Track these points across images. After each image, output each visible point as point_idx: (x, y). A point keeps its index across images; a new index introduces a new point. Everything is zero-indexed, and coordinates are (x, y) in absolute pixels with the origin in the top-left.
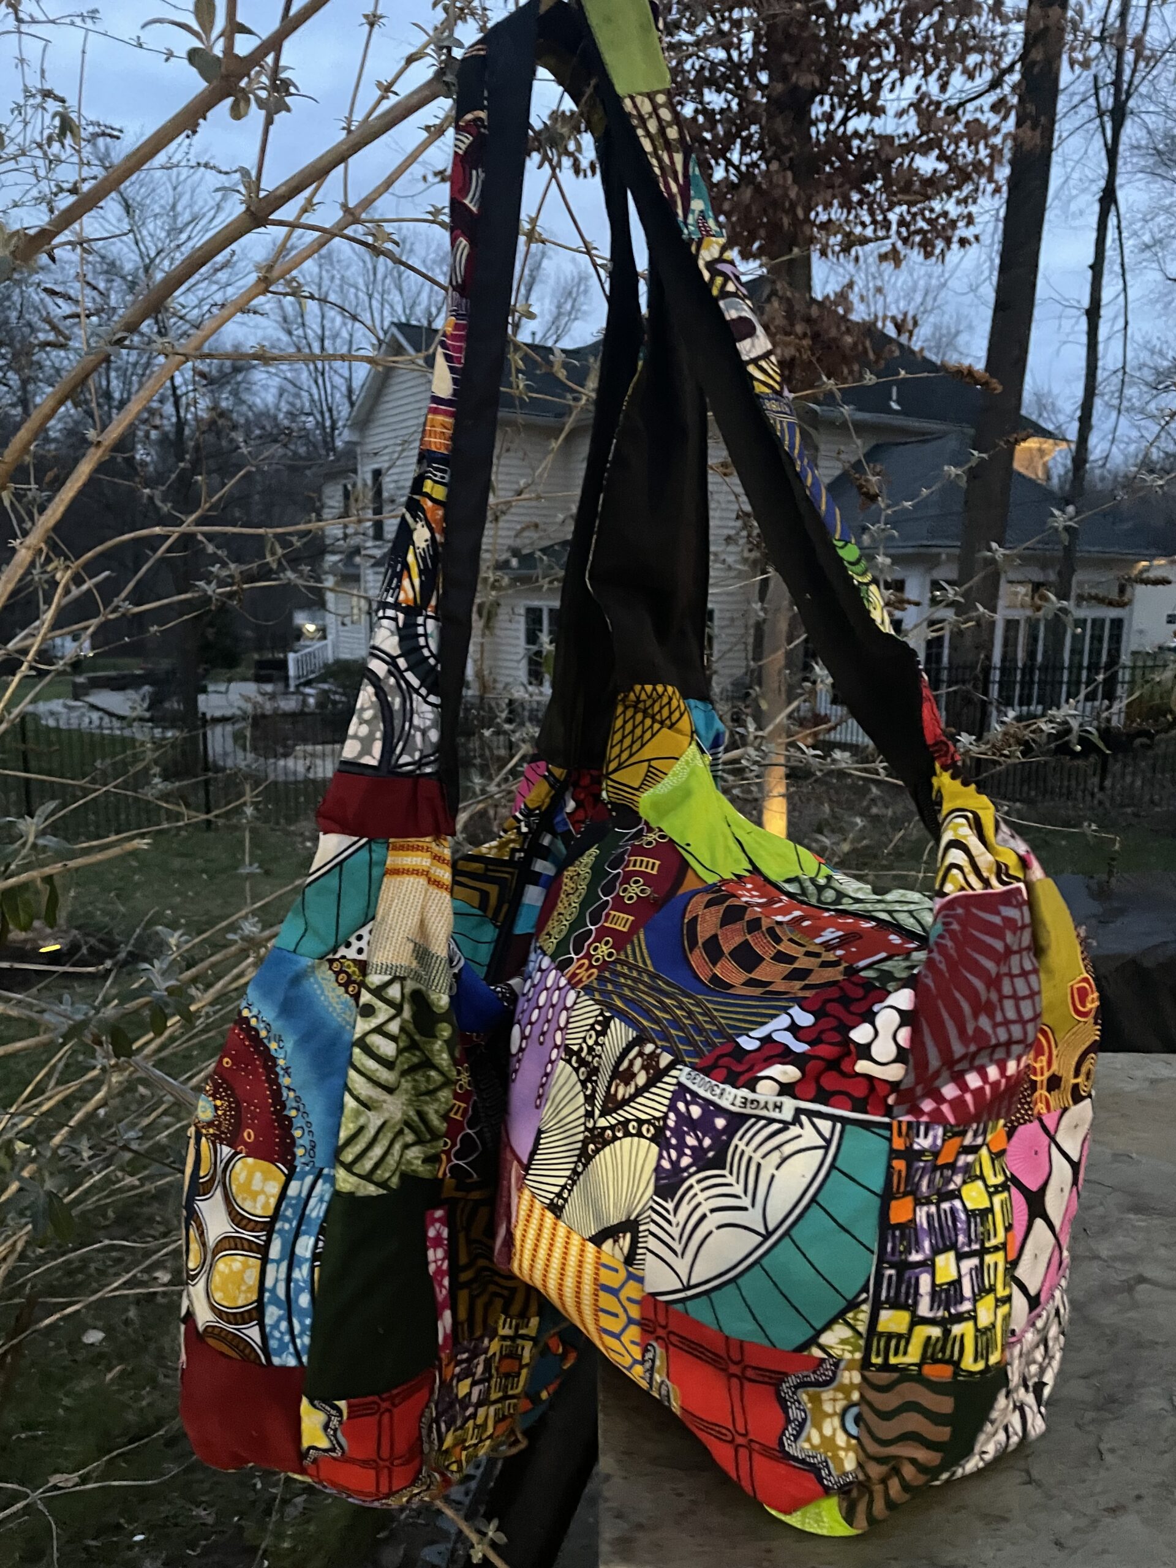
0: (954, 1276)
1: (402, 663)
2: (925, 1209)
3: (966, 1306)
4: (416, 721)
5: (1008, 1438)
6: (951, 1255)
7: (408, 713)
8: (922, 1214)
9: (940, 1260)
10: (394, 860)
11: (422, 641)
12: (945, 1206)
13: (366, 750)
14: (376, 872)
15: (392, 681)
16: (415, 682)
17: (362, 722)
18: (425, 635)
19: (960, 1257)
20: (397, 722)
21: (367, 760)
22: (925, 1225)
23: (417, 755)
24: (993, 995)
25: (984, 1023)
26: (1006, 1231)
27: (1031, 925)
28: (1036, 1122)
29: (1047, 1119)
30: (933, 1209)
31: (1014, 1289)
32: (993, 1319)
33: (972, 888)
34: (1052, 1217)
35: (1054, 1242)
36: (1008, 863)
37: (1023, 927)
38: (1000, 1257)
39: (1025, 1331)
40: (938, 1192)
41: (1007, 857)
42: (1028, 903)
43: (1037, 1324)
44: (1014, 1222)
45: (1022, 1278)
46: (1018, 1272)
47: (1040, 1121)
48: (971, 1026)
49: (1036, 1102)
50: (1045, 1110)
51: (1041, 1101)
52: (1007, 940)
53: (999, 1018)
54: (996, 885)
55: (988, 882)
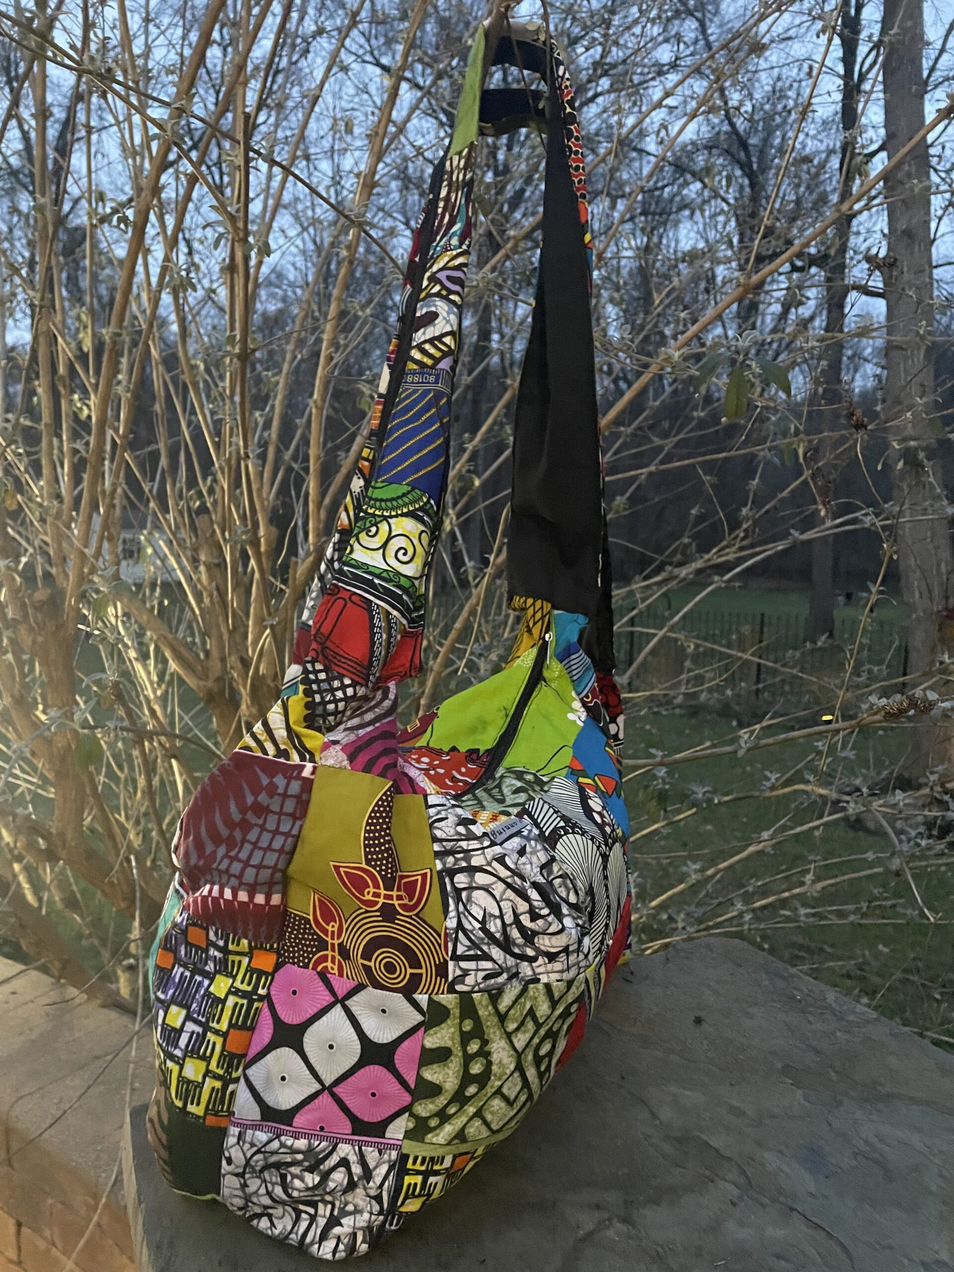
0: (178, 1025)
2: (181, 970)
3: (178, 1053)
6: (184, 1012)
9: (174, 1009)
12: (198, 978)
13: (311, 617)
17: (311, 599)
19: (188, 1017)
22: (177, 980)
24: (238, 834)
25: (222, 851)
26: (230, 1025)
27: (298, 797)
28: (310, 971)
29: (334, 980)
30: (188, 974)
31: (242, 1081)
32: (200, 1080)
33: (265, 752)
34: (312, 1061)
35: (318, 1086)
36: (309, 744)
37: (285, 795)
38: (219, 1041)
39: (255, 1127)
40: (194, 964)
41: (314, 740)
42: (305, 779)
43: (283, 1138)
44: (257, 1032)
45: (252, 1079)
46: (250, 1072)
47: (323, 976)
48: (209, 848)
49: (324, 959)
50: (336, 971)
51: (333, 962)
52: (260, 798)
53: (232, 854)
54: (295, 759)
55: (285, 754)
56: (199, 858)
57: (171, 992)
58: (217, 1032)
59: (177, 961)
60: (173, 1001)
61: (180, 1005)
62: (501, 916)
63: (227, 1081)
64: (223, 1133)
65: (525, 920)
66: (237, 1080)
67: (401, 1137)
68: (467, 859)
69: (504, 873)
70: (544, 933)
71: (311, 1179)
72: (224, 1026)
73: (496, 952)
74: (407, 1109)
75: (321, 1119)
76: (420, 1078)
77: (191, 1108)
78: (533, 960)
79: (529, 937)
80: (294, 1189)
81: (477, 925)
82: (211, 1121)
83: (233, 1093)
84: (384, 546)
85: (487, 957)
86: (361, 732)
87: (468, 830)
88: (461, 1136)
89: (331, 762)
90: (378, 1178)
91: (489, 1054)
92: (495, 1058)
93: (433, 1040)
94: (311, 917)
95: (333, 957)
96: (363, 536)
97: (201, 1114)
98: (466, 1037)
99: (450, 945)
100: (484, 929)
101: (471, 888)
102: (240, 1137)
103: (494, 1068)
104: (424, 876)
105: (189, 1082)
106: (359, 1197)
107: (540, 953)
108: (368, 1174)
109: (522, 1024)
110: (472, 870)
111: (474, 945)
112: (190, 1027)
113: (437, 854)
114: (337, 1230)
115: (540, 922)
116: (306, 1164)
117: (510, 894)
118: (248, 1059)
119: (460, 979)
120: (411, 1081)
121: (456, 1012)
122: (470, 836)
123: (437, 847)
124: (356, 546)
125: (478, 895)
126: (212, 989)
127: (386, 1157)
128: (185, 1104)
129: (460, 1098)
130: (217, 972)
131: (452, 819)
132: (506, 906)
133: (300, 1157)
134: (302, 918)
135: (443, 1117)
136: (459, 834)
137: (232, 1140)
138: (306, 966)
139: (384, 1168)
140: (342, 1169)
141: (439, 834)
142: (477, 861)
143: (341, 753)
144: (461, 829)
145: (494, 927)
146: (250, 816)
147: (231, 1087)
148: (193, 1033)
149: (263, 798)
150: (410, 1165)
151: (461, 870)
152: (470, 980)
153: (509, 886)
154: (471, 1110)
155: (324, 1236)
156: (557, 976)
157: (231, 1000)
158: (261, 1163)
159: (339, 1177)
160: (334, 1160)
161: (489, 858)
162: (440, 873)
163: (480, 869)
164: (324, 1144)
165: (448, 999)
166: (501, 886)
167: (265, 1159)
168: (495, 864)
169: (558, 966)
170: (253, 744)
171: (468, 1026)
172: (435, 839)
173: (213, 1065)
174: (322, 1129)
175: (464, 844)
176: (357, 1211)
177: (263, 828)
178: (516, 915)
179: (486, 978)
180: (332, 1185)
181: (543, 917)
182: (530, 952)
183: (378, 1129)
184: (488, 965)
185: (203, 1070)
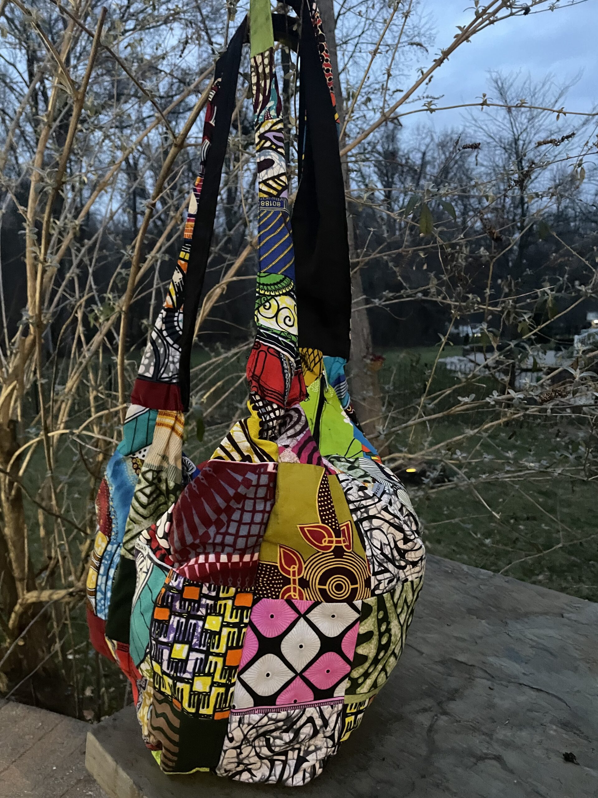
0: (184, 657)
1: (165, 333)
2: (178, 618)
3: (187, 676)
4: (171, 359)
5: (270, 776)
6: (186, 647)
7: (167, 355)
8: (174, 621)
9: (177, 646)
10: (159, 419)
11: (176, 324)
12: (193, 622)
13: (147, 370)
14: (151, 423)
15: (160, 341)
16: (171, 342)
17: (146, 358)
18: (178, 321)
19: (191, 650)
20: (162, 359)
21: (147, 374)
22: (175, 626)
23: (170, 374)
24: (224, 517)
25: (212, 530)
26: (228, 648)
27: (267, 486)
28: (280, 601)
29: (297, 602)
30: (183, 620)
31: (238, 684)
32: (208, 690)
33: (233, 459)
34: (288, 659)
35: (293, 675)
36: (267, 450)
37: (258, 486)
38: (220, 661)
39: (249, 712)
40: (188, 612)
41: (269, 447)
42: (270, 473)
43: (270, 715)
44: (245, 648)
45: (245, 680)
46: (243, 676)
47: (289, 602)
48: (201, 530)
49: (288, 590)
50: (297, 597)
51: (295, 591)
52: (239, 490)
53: (223, 530)
54: (256, 461)
55: (249, 458)
56: (195, 539)
57: (172, 636)
58: (217, 655)
59: (173, 613)
60: (176, 641)
61: (183, 642)
62: (389, 544)
63: (227, 686)
64: (226, 722)
65: (401, 544)
66: (234, 684)
67: (343, 694)
68: (367, 512)
69: (388, 517)
70: (412, 550)
71: (288, 737)
72: (222, 649)
73: (390, 567)
74: (348, 676)
75: (295, 696)
76: (356, 654)
77: (202, 711)
78: (403, 568)
79: (402, 553)
80: (275, 746)
81: (379, 552)
82: (218, 716)
83: (232, 693)
84: (276, 315)
85: (387, 570)
86: (299, 438)
87: (364, 493)
88: (375, 685)
89: (287, 460)
90: (332, 724)
91: (390, 630)
92: (393, 632)
93: (363, 629)
94: (278, 565)
95: (295, 588)
96: (262, 309)
97: (211, 713)
98: (380, 622)
99: (371, 566)
100: (382, 554)
101: (371, 529)
102: (240, 722)
103: (393, 638)
104: (347, 526)
105: (199, 693)
106: (319, 741)
107: (408, 562)
108: (326, 723)
109: (403, 609)
110: (370, 518)
111: (380, 565)
112: (194, 656)
113: (353, 511)
114: (305, 765)
115: (410, 544)
116: (284, 727)
117: (392, 529)
118: (240, 668)
119: (377, 587)
120: (351, 657)
121: (375, 608)
122: (367, 497)
123: (352, 507)
124: (259, 316)
125: (376, 533)
126: (207, 626)
127: (336, 709)
128: (198, 710)
129: (376, 661)
130: (207, 614)
131: (355, 488)
132: (390, 536)
133: (281, 724)
134: (271, 566)
135: (366, 675)
136: (360, 496)
137: (234, 725)
138: (277, 597)
139: (334, 717)
140: (309, 725)
141: (351, 498)
142: (372, 512)
143: (292, 453)
144: (361, 493)
145: (387, 551)
146: (233, 504)
147: (232, 690)
148: (197, 659)
149: (242, 490)
150: (348, 711)
151: (365, 519)
152: (382, 587)
153: (391, 525)
154: (380, 667)
155: (296, 771)
156: (415, 575)
157: (225, 631)
158: (254, 735)
159: (308, 730)
160: (304, 719)
161: (379, 508)
162: (356, 523)
163: (374, 517)
164: (297, 711)
165: (372, 601)
166: (386, 525)
167: (257, 731)
168: (383, 512)
169: (417, 569)
170: (223, 454)
171: (381, 615)
172: (349, 502)
173: (217, 678)
174: (295, 702)
175: (364, 503)
176: (317, 749)
177: (243, 510)
178: (395, 542)
179: (388, 584)
180: (302, 737)
181: (411, 540)
182: (403, 563)
183: (329, 693)
184: (387, 575)
185: (209, 683)
